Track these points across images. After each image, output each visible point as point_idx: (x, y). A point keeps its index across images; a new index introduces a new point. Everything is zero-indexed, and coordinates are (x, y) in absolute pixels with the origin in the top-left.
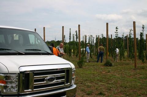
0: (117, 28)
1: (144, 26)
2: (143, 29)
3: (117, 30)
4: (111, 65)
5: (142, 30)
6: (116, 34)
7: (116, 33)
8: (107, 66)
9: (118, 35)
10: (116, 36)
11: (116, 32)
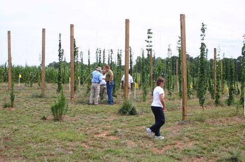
0: (150, 31)
1: (204, 27)
2: (203, 32)
3: (150, 35)
4: (133, 113)
5: (202, 35)
6: (148, 44)
7: (148, 42)
8: (124, 113)
9: (151, 46)
10: (148, 48)
11: (148, 40)
